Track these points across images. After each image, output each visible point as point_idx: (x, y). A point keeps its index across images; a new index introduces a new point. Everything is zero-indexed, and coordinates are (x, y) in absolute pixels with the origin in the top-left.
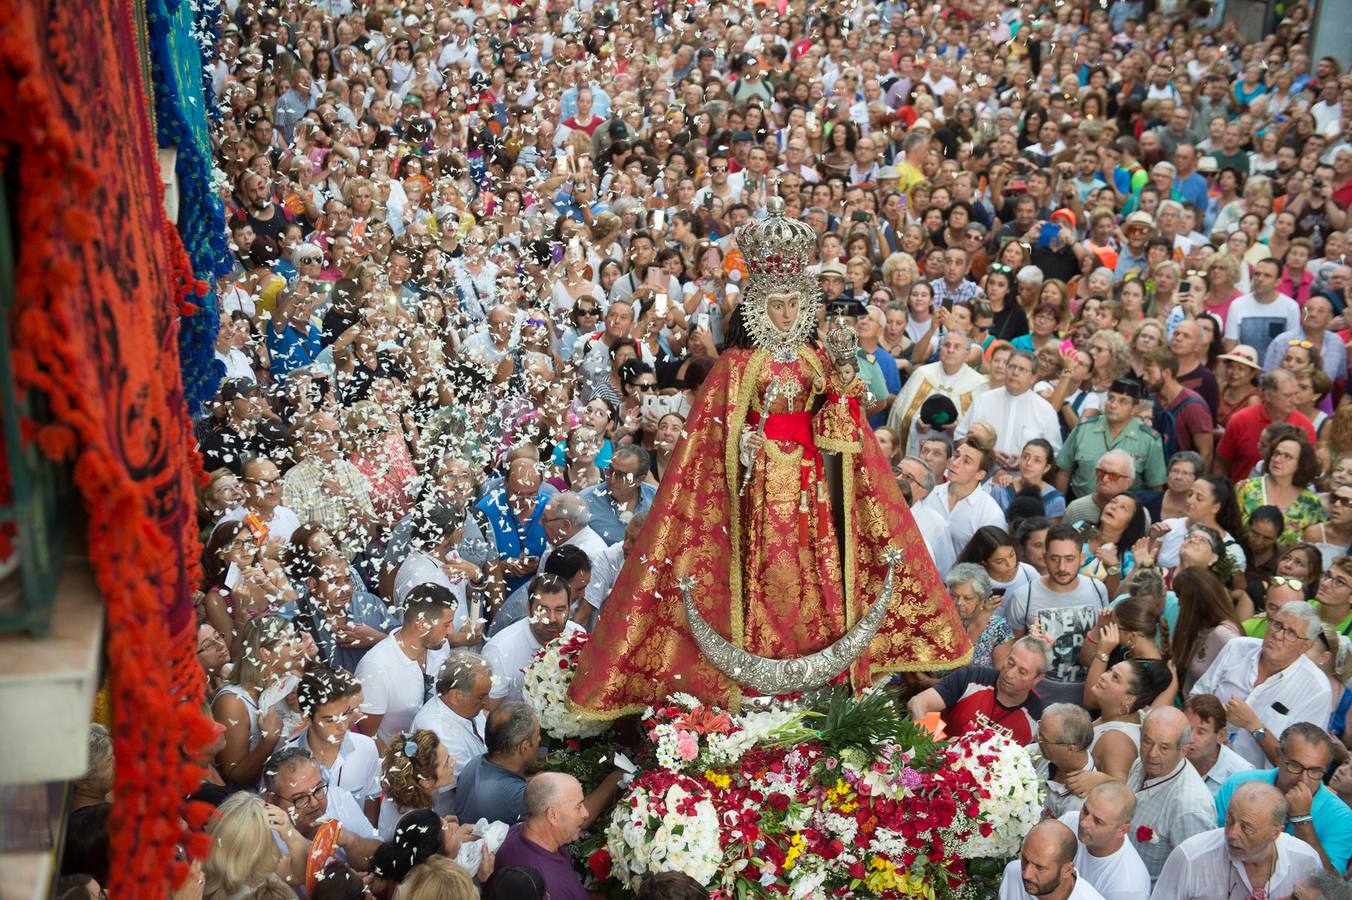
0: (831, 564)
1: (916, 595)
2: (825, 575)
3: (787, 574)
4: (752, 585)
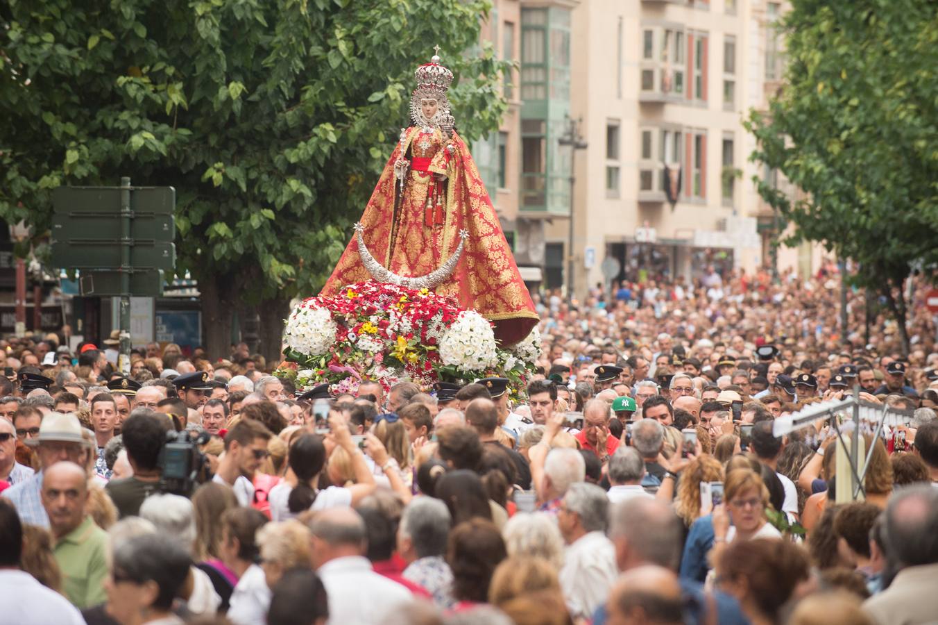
0: (440, 238)
1: (494, 272)
3: (415, 237)
4: (398, 240)
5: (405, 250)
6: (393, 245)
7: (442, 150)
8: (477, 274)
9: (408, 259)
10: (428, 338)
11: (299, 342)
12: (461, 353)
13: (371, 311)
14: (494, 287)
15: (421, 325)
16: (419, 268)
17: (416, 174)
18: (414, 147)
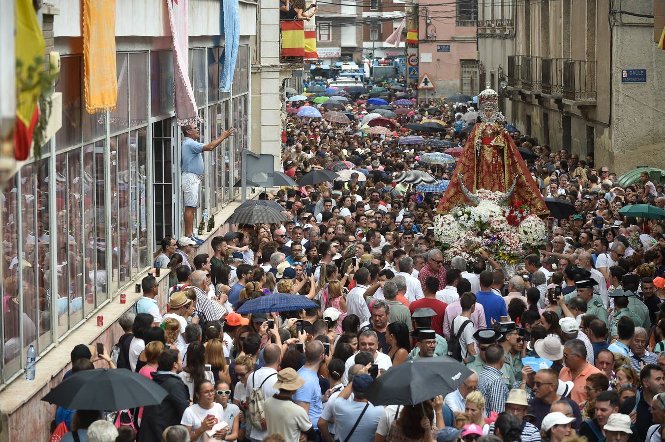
1: (529, 192)
3: (489, 178)
4: (480, 181)
5: (483, 185)
6: (478, 183)
14: (529, 200)
17: (485, 147)
18: (483, 132)
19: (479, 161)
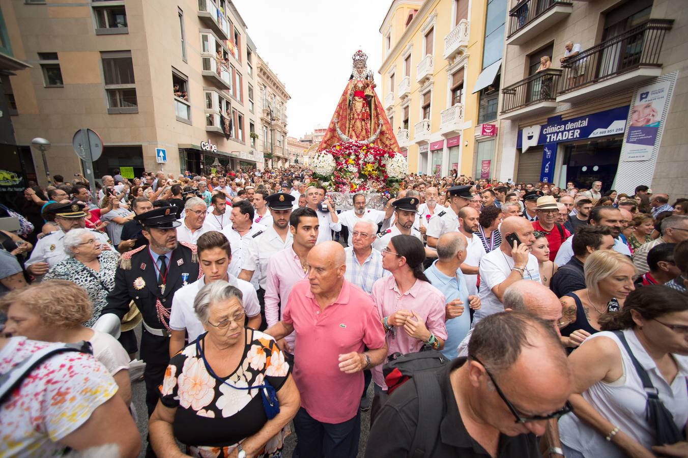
0: (368, 125)
1: (389, 139)
2: (367, 126)
3: (358, 124)
4: (351, 126)
5: (354, 130)
6: (349, 128)
7: (370, 86)
8: (381, 140)
9: (355, 134)
10: (382, 164)
11: (321, 170)
12: (398, 171)
13: (350, 154)
14: (389, 145)
15: (379, 158)
16: (361, 137)
17: (357, 98)
18: (355, 86)
19: (351, 109)
